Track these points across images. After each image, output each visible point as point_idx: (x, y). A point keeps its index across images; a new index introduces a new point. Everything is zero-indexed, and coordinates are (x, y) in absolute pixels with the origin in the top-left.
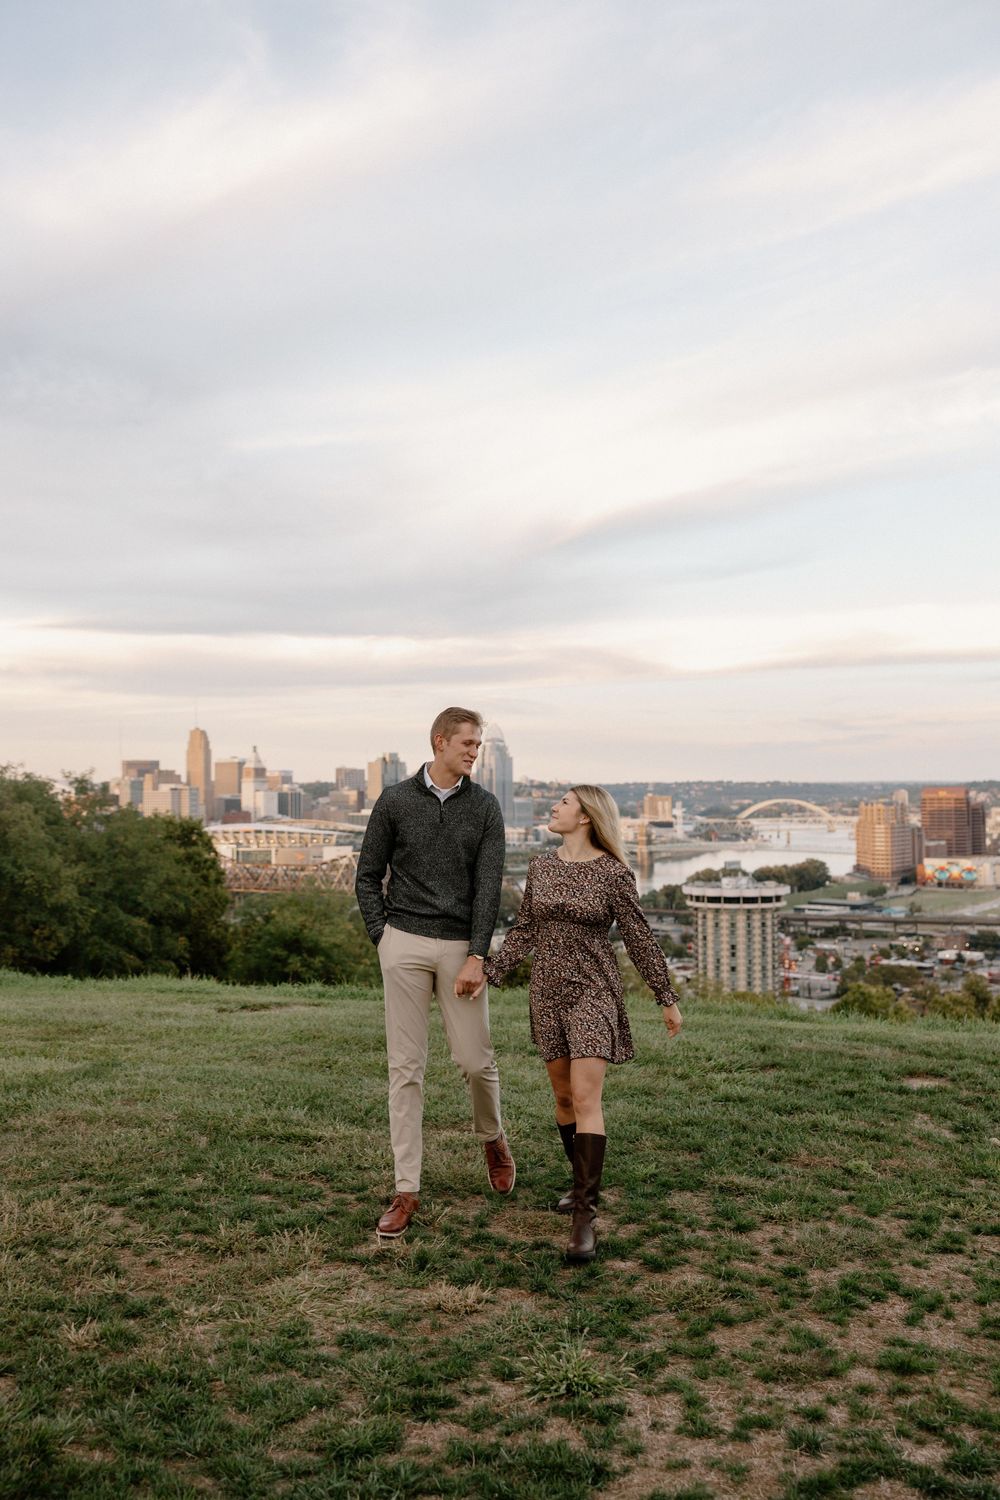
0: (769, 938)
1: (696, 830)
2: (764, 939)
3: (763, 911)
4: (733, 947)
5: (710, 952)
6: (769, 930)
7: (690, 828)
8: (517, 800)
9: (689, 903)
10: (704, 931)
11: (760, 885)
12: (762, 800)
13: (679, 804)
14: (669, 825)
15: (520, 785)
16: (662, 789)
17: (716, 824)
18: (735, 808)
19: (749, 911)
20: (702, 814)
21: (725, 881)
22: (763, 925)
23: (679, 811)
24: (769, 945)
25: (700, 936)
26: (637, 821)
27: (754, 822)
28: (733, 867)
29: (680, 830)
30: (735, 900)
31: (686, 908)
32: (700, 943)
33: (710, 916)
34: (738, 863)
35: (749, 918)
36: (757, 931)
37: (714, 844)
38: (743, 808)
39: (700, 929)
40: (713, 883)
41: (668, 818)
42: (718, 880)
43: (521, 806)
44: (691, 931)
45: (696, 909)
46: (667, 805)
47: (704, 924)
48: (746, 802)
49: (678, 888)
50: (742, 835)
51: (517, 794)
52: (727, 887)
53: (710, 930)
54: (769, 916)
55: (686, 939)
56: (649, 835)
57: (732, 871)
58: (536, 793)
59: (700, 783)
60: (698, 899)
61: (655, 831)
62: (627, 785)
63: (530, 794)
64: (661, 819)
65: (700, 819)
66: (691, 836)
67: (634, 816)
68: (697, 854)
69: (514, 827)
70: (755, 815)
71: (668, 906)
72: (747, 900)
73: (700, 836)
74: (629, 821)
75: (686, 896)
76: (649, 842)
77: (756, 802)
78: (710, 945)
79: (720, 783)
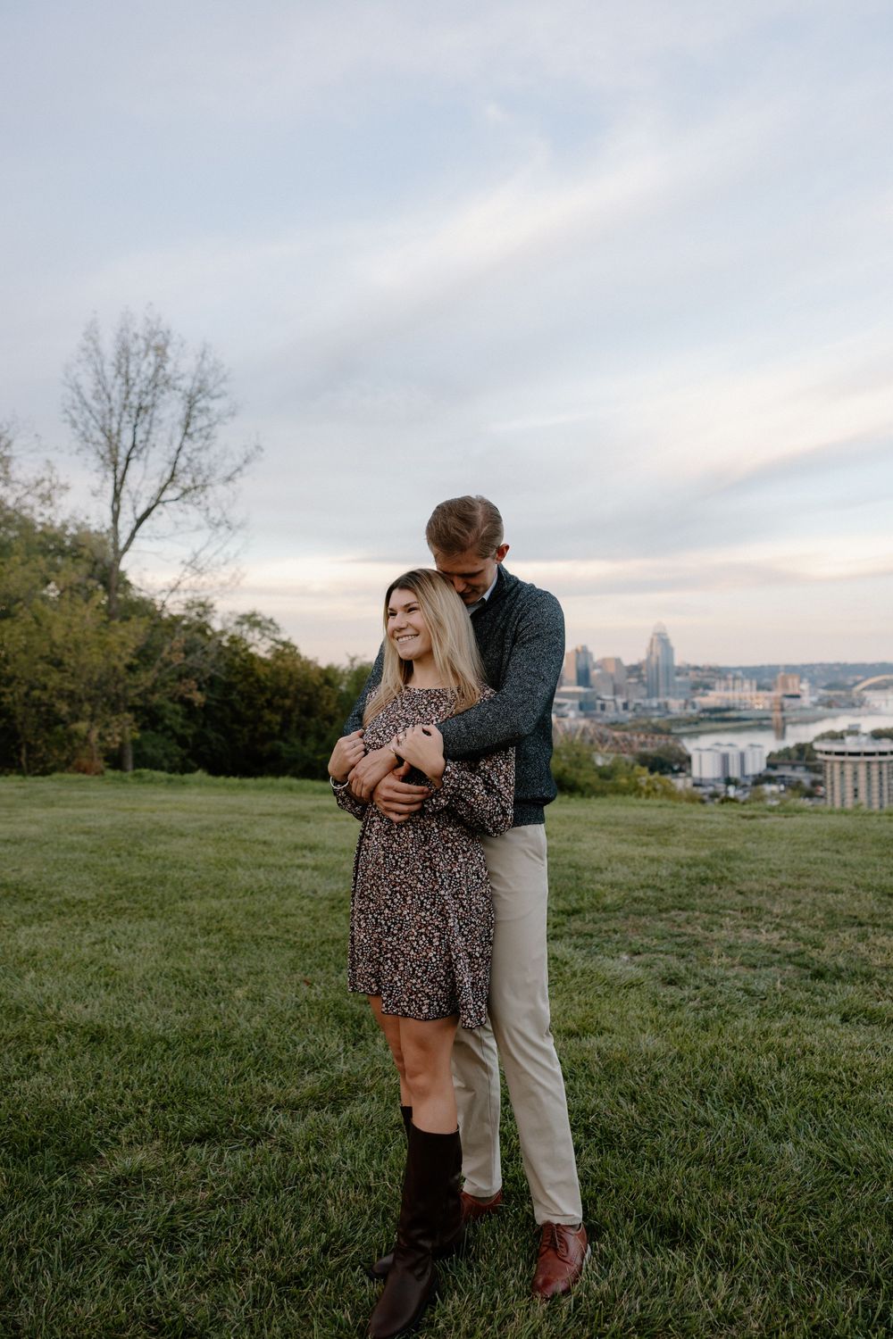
0: (885, 783)
1: (820, 700)
2: (881, 784)
3: (880, 763)
4: (856, 790)
5: (837, 794)
6: (885, 777)
7: (814, 699)
8: (678, 679)
9: (820, 756)
10: (832, 778)
11: (877, 742)
12: (873, 676)
13: (805, 680)
14: (798, 696)
15: (679, 668)
16: (792, 670)
17: (836, 696)
18: (850, 682)
19: (869, 763)
20: (826, 688)
21: (848, 739)
22: (881, 773)
23: (805, 686)
24: (885, 788)
25: (829, 782)
26: (773, 694)
27: (866, 693)
28: (854, 729)
29: (807, 700)
30: (858, 754)
31: (816, 759)
32: (829, 787)
33: (837, 766)
34: (859, 725)
35: (868, 768)
36: (875, 778)
37: (834, 711)
38: (857, 683)
39: (829, 776)
40: (840, 741)
41: (796, 692)
42: (842, 738)
43: (681, 684)
44: (820, 777)
45: (826, 761)
46: (796, 681)
47: (832, 772)
48: (859, 678)
49: (810, 745)
50: (857, 704)
51: (678, 674)
52: (850, 744)
53: (837, 777)
54: (885, 766)
55: (815, 784)
56: (782, 705)
57: (853, 732)
58: (692, 673)
59: (821, 665)
60: (827, 753)
61: (787, 702)
62: (762, 667)
63: (687, 674)
64: (791, 692)
65: (822, 692)
66: (816, 705)
67: (769, 690)
68: (820, 719)
69: (676, 699)
70: (869, 688)
71: (799, 758)
72: (867, 754)
73: (823, 705)
74: (766, 693)
75: (817, 751)
76: (782, 710)
77: (867, 678)
78: (837, 789)
79: (838, 665)
